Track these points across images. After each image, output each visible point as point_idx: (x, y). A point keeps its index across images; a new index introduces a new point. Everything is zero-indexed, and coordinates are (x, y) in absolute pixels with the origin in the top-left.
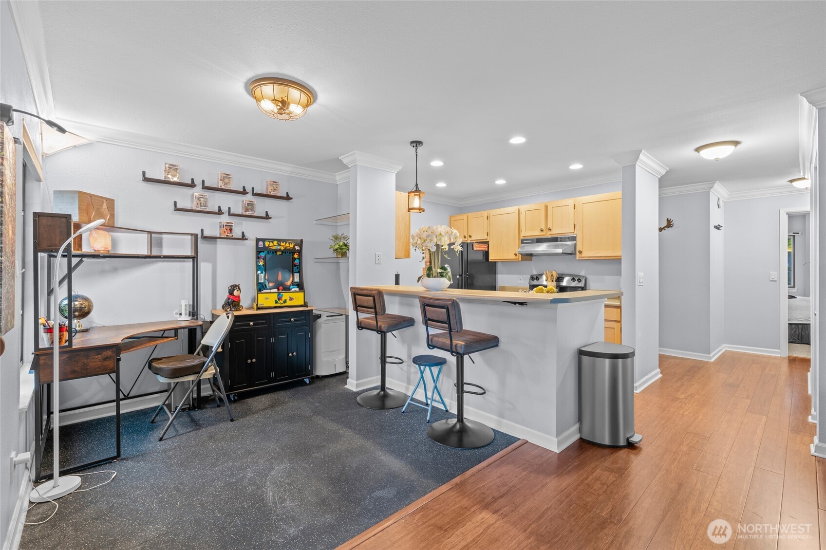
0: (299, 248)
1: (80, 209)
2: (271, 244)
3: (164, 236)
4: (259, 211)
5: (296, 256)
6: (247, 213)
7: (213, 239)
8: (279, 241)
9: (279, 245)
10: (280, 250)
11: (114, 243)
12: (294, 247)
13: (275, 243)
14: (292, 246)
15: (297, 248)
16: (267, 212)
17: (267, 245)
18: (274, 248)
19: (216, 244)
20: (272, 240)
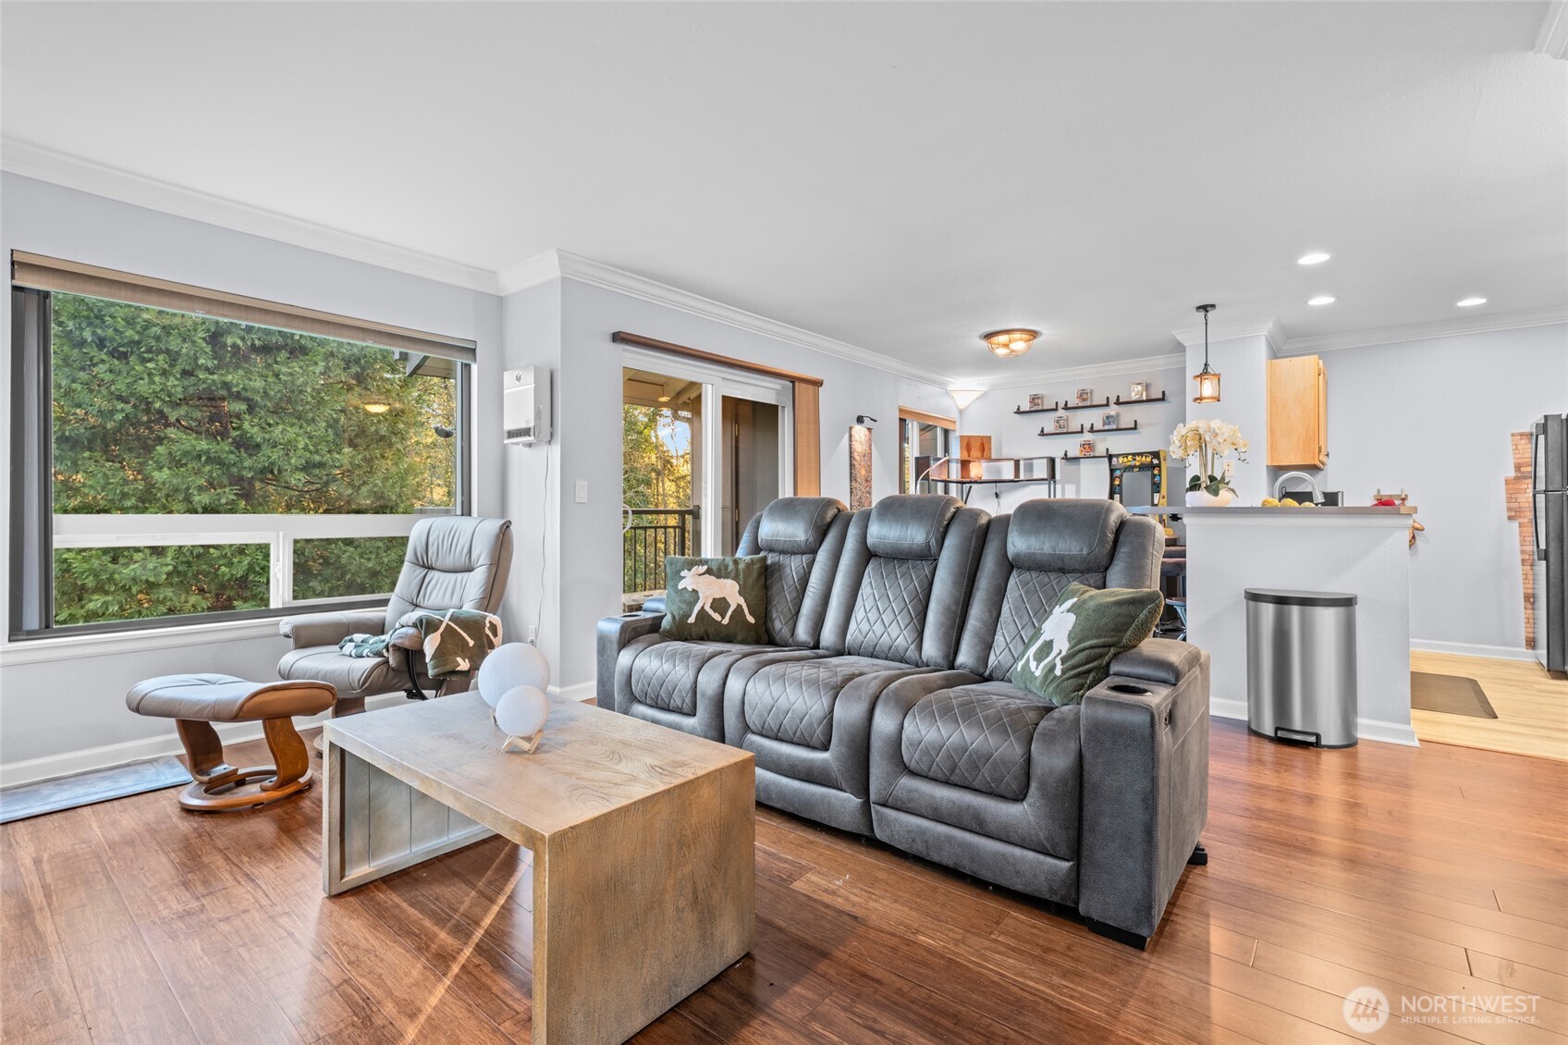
0: (1157, 462)
1: (961, 448)
2: (1125, 460)
3: (1035, 461)
4: (1126, 421)
5: (1156, 472)
6: (1106, 427)
7: (1076, 459)
8: (1134, 455)
9: (1134, 460)
10: (1135, 466)
11: (999, 471)
12: (1152, 461)
13: (1130, 457)
14: (1149, 459)
15: (1155, 461)
16: (1136, 421)
17: (1121, 462)
18: (1129, 464)
19: (1079, 464)
20: (1126, 455)
